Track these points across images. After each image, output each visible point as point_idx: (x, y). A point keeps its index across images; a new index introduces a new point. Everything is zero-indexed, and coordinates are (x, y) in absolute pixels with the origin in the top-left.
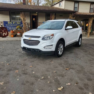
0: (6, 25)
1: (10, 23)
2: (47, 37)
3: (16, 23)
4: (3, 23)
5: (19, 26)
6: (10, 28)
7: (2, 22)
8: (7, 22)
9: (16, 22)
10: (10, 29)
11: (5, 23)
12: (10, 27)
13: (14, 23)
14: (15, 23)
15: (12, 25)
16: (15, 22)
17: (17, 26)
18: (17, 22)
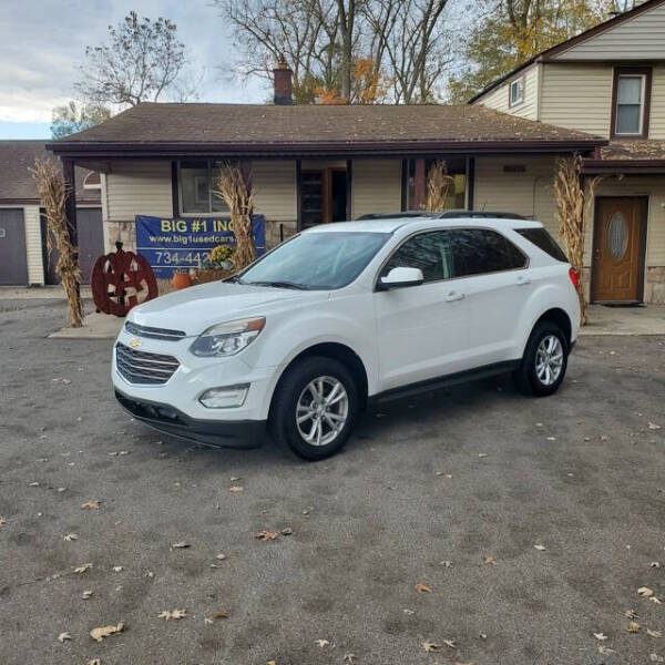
0: (152, 239)
1: (176, 226)
2: (226, 337)
3: (210, 227)
4: (134, 226)
5: (223, 248)
6: (175, 258)
7: (125, 222)
8: (157, 221)
9: (210, 221)
10: (173, 263)
11: (147, 226)
12: (172, 253)
13: (196, 227)
14: (202, 227)
15: (185, 241)
16: (201, 220)
17: (215, 245)
18: (217, 219)
